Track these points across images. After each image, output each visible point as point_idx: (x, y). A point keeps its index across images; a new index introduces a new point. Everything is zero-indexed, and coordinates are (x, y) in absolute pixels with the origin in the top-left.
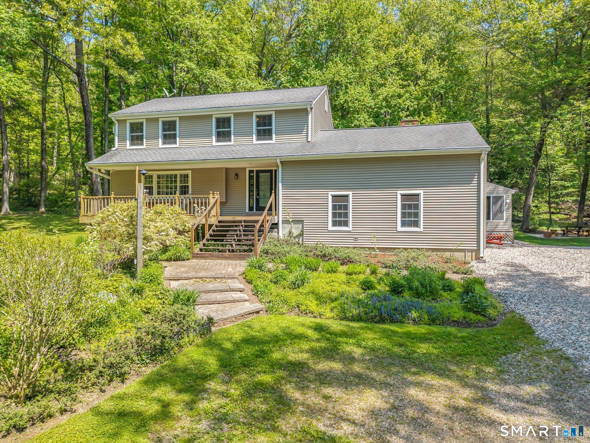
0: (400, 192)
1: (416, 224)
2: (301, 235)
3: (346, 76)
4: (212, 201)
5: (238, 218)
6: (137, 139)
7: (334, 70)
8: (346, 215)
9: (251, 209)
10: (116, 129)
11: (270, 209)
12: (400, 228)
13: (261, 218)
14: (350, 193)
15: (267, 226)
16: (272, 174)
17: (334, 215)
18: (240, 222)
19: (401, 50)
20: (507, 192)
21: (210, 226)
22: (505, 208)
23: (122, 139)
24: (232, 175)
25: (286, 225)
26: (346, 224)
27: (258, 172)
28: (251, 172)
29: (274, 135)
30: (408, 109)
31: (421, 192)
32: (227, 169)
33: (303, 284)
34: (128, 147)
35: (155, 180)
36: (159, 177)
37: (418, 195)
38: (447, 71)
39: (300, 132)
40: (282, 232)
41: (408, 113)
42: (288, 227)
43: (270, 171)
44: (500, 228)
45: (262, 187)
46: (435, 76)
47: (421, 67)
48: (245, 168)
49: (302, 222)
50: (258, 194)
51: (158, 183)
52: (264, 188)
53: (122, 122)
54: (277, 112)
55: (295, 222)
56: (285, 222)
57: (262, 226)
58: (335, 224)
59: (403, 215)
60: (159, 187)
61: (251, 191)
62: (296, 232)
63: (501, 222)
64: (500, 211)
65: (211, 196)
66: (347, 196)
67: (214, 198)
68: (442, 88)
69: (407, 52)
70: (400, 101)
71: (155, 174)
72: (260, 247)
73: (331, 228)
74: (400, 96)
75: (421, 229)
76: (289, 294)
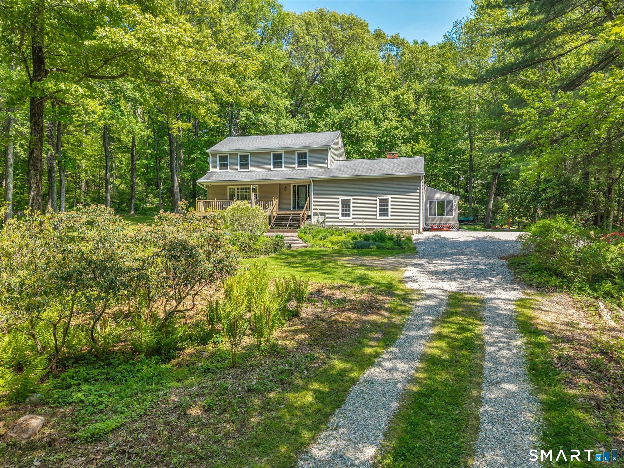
0: (378, 197)
1: (387, 215)
2: (324, 222)
3: (357, 115)
4: (274, 203)
5: (288, 213)
6: (224, 166)
7: (348, 111)
8: (349, 210)
9: (294, 208)
10: (210, 160)
11: (307, 208)
12: (378, 217)
13: (302, 212)
14: (351, 198)
15: (306, 216)
16: (307, 187)
17: (343, 211)
18: (290, 214)
19: (399, 92)
20: (454, 198)
21: (274, 216)
22: (454, 208)
23: (215, 166)
24: (283, 188)
25: (315, 217)
26: (349, 215)
27: (298, 186)
28: (294, 186)
29: (308, 165)
30: (403, 137)
31: (389, 197)
32: (280, 184)
33: (325, 238)
34: (218, 170)
35: (236, 191)
36: (238, 189)
37: (388, 199)
38: (431, 109)
39: (323, 162)
40: (314, 220)
41: (403, 141)
42: (316, 217)
43: (306, 186)
44: (450, 221)
45: (301, 195)
46: (423, 113)
47: (413, 106)
48: (291, 184)
49: (324, 215)
50: (298, 199)
51: (238, 192)
52: (302, 195)
53: (214, 155)
54: (310, 151)
55: (321, 215)
56: (316, 215)
57: (303, 216)
58: (343, 215)
59: (380, 210)
60: (238, 195)
61: (294, 197)
62: (321, 220)
63: (451, 217)
64: (451, 210)
65: (274, 200)
66: (350, 200)
67: (275, 201)
68: (428, 121)
69: (402, 95)
70: (396, 132)
71: (236, 187)
72: (302, 226)
73: (341, 217)
74: (397, 128)
75: (389, 218)
76: (319, 242)
